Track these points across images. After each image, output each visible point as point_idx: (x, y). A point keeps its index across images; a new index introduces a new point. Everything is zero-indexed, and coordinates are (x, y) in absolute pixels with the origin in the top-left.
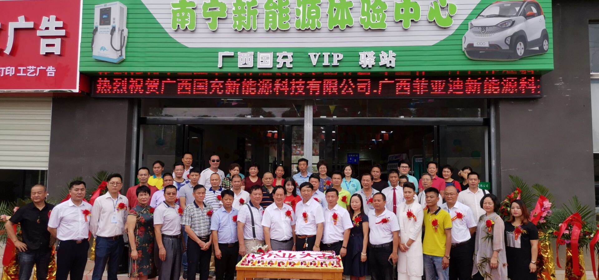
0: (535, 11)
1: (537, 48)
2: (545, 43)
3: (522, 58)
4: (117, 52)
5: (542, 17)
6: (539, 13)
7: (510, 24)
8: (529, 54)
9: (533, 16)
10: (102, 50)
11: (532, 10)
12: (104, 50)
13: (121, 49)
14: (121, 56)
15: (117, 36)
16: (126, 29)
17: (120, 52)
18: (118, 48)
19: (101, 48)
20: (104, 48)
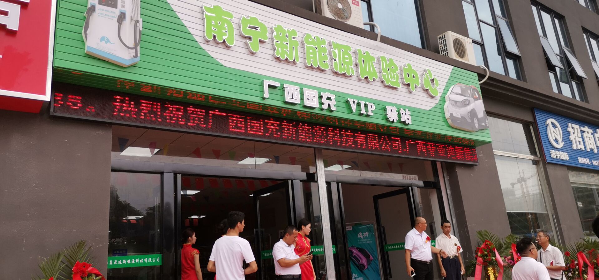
0: (477, 96)
1: (484, 124)
3: (478, 131)
4: (130, 50)
5: (480, 101)
6: (479, 98)
8: (481, 128)
9: (476, 99)
10: (104, 42)
12: (106, 43)
13: (135, 48)
14: (136, 56)
15: (128, 26)
16: (141, 20)
17: (134, 50)
18: (131, 44)
19: (102, 39)
20: (107, 39)
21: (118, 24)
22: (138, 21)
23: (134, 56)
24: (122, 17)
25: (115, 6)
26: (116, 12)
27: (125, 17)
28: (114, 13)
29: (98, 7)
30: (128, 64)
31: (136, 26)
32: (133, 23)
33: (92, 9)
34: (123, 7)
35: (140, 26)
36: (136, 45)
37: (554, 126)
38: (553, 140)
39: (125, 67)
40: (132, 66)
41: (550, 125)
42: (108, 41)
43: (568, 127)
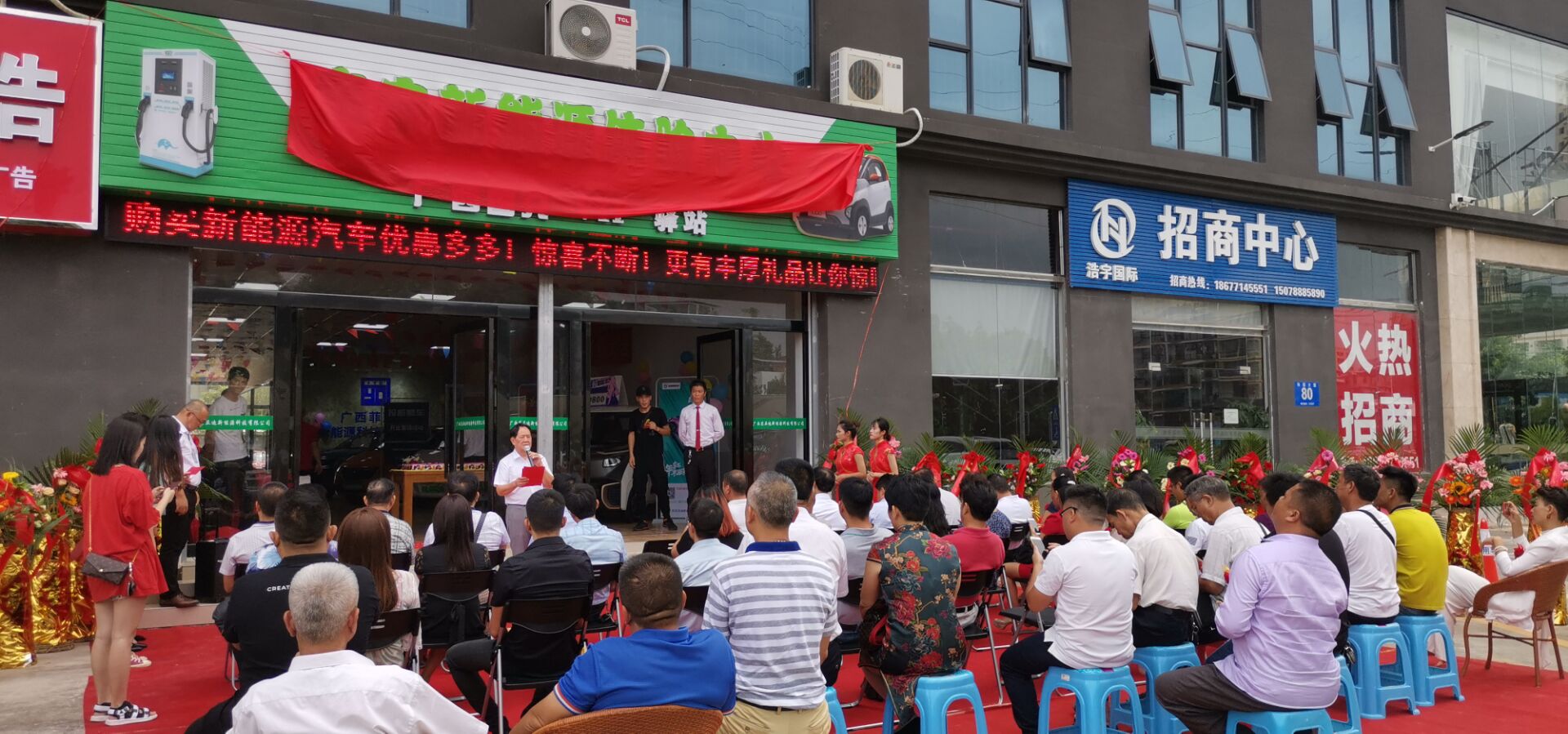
0: (879, 174)
1: (881, 227)
2: (890, 221)
3: (863, 239)
4: (200, 154)
5: (886, 183)
6: (884, 178)
8: (872, 234)
9: (876, 180)
10: (163, 147)
11: (875, 173)
12: (166, 147)
13: (207, 151)
14: (207, 163)
15: (196, 120)
16: (216, 109)
17: (205, 155)
18: (201, 146)
19: (161, 143)
20: (168, 142)
21: (182, 118)
22: (211, 111)
23: (205, 163)
24: (188, 107)
25: (178, 93)
26: (180, 101)
27: (192, 108)
28: (177, 103)
29: (155, 97)
30: (195, 174)
31: (208, 118)
32: (205, 113)
33: (146, 102)
34: (190, 92)
35: (215, 118)
36: (208, 145)
37: (1116, 213)
38: (1104, 243)
39: (191, 178)
40: (205, 174)
41: (1105, 211)
42: (168, 145)
43: (1162, 213)
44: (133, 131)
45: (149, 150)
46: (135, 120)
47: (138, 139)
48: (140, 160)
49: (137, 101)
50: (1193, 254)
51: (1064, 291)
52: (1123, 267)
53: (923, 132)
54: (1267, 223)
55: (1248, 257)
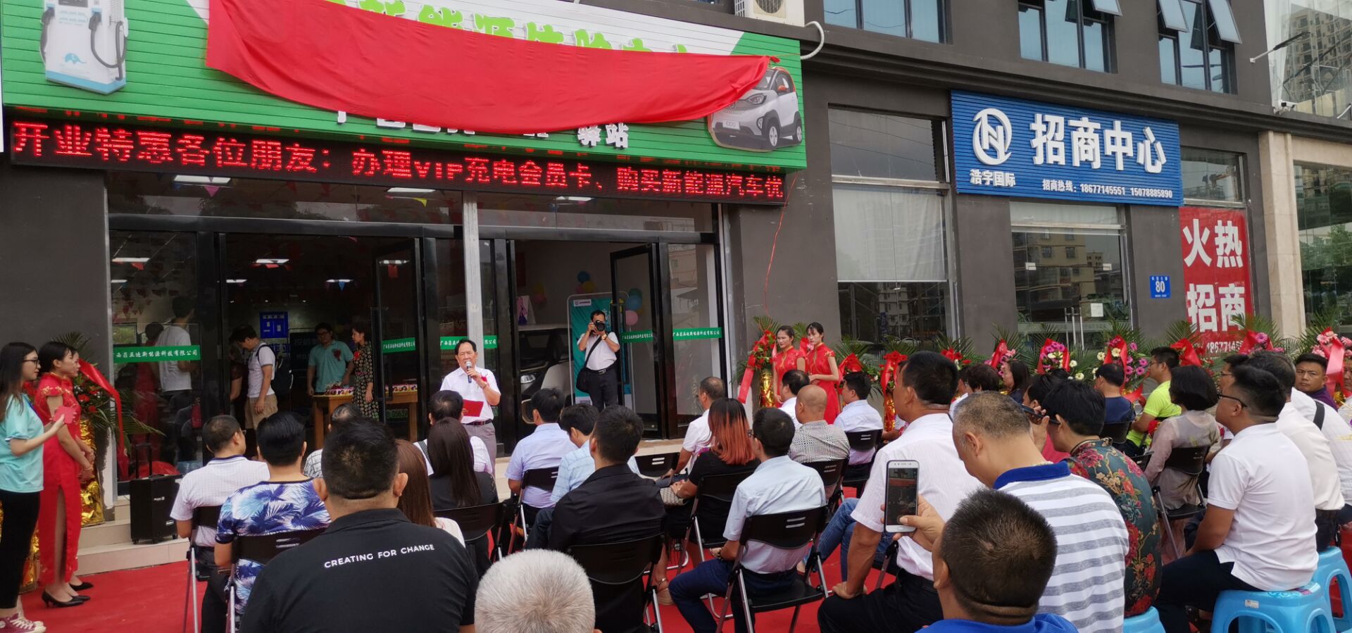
0: (787, 86)
1: (790, 137)
2: (799, 131)
3: (775, 149)
4: (111, 69)
5: (794, 94)
6: (791, 89)
7: (761, 100)
9: (784, 91)
10: (70, 62)
11: (783, 84)
12: (74, 62)
13: (118, 66)
14: (119, 79)
15: (105, 35)
16: (125, 21)
17: (117, 69)
18: (112, 60)
19: (68, 57)
21: (90, 31)
22: (121, 23)
23: (117, 79)
24: (95, 20)
25: (84, 3)
26: (87, 13)
27: (100, 20)
28: (83, 14)
29: (59, 9)
30: (107, 91)
31: (118, 31)
32: (114, 26)
33: (50, 14)
35: (125, 31)
36: (119, 60)
37: (994, 121)
38: (985, 150)
39: (103, 95)
40: (118, 91)
41: (985, 120)
42: (76, 60)
43: (1034, 122)
44: (37, 45)
45: (55, 65)
46: (38, 34)
47: (43, 53)
48: (48, 76)
49: (38, 13)
50: (1061, 159)
51: (949, 198)
52: (1002, 173)
53: (825, 45)
54: (1122, 129)
55: (1109, 160)
